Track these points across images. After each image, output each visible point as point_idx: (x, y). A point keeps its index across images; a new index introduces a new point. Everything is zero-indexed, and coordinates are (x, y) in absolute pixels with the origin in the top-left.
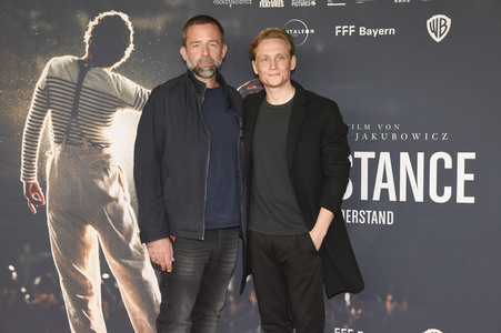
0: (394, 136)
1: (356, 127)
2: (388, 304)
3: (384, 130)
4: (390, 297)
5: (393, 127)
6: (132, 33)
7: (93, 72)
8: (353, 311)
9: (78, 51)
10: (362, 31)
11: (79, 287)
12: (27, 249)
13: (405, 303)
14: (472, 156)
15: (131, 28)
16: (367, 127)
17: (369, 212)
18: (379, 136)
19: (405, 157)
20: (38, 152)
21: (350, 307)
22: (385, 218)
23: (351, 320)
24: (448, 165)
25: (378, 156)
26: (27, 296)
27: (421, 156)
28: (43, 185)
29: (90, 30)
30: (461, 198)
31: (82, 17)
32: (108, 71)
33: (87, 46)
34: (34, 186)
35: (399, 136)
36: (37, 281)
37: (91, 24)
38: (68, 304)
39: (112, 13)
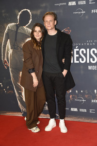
6: (31, 16)
12: (5, 78)
20: (6, 51)
21: (96, 94)
26: (6, 92)
29: (19, 15)
32: (25, 27)
36: (8, 87)
37: (19, 13)
38: (16, 94)
39: (25, 10)
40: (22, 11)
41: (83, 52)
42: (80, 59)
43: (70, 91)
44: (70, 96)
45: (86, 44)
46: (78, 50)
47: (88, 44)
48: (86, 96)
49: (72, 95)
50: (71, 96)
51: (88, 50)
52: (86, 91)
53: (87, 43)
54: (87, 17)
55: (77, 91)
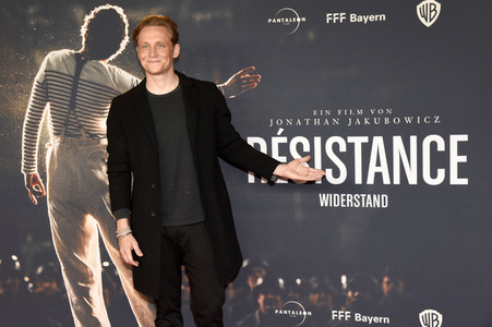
0: (387, 121)
1: (348, 112)
2: (385, 286)
3: (376, 115)
4: (386, 279)
5: (385, 111)
6: (127, 25)
7: (89, 65)
8: (350, 294)
9: (75, 44)
10: (353, 18)
11: (80, 276)
12: (29, 238)
13: (401, 285)
14: (464, 138)
15: (125, 21)
16: (360, 112)
17: (363, 196)
18: (371, 121)
19: (397, 141)
20: (37, 144)
21: (347, 290)
22: (379, 201)
23: (348, 303)
24: (441, 147)
25: (371, 140)
26: (31, 285)
27: (413, 139)
28: (43, 176)
29: (86, 24)
30: (455, 180)
31: (78, 12)
32: (105, 63)
33: (84, 40)
34: (35, 177)
35: (391, 120)
36: (40, 270)
37: (88, 18)
38: (70, 292)
39: (108, 7)
40: (97, 10)
41: (300, 147)
43: (260, 281)
45: (312, 122)
46: (284, 140)
47: (317, 122)
48: (314, 297)
50: (261, 300)
51: (317, 140)
52: (313, 279)
53: (313, 117)
54: (311, 35)
55: (281, 281)
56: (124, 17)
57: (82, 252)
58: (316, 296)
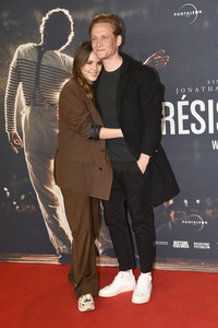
6: (72, 24)
7: (47, 54)
12: (14, 176)
15: (71, 20)
20: (15, 112)
26: (18, 207)
29: (43, 24)
31: (37, 14)
32: (57, 52)
33: (43, 36)
34: (15, 135)
36: (23, 197)
37: (44, 19)
38: (44, 211)
39: (58, 10)
40: (51, 12)
41: (198, 107)
42: (193, 126)
43: (171, 202)
44: (169, 212)
45: (206, 89)
46: (186, 103)
47: (210, 89)
49: (175, 210)
50: (172, 214)
52: (208, 200)
53: (207, 86)
54: (206, 24)
55: (186, 202)
56: (70, 17)
57: (50, 185)
58: (210, 211)
